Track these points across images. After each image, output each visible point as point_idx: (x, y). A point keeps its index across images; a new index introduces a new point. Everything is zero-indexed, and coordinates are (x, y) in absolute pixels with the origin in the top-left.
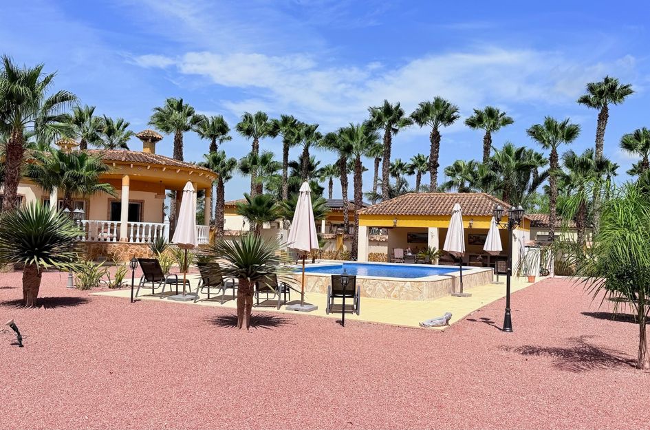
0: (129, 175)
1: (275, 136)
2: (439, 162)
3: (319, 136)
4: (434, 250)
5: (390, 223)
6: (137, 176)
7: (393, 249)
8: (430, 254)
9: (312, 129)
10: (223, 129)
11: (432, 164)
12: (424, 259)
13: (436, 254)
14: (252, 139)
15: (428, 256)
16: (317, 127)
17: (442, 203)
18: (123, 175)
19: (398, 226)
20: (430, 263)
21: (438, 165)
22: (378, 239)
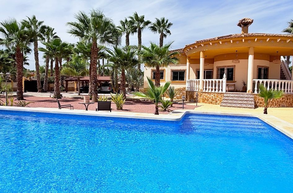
0: (203, 51)
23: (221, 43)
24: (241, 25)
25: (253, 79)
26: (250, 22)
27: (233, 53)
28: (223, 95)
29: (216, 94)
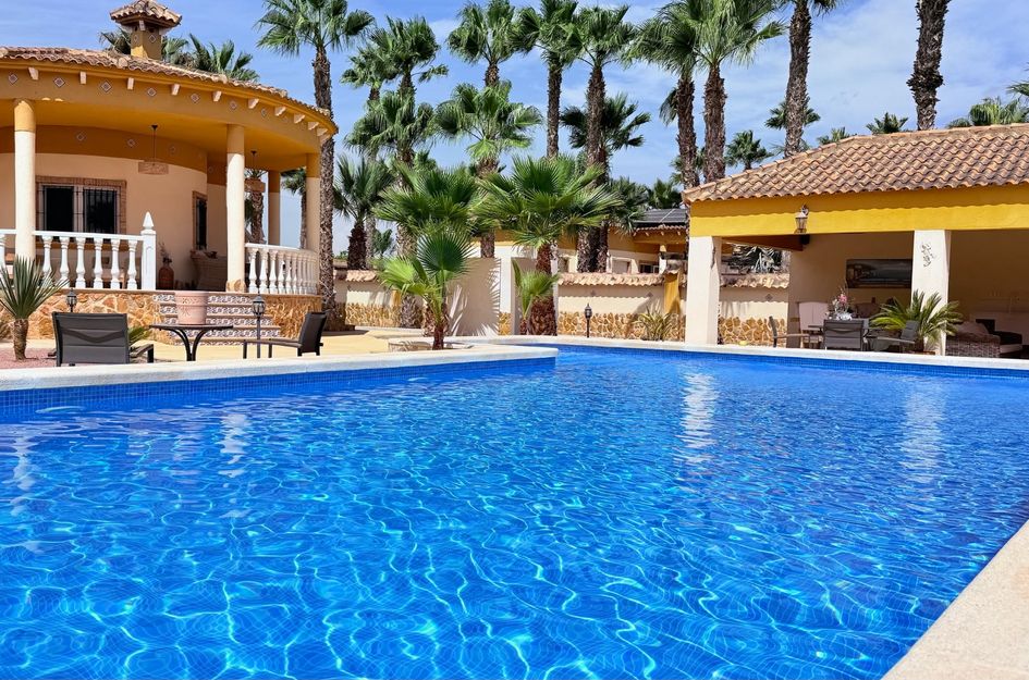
0: (33, 103)
1: (529, 49)
2: (941, 71)
3: (627, 35)
4: (933, 303)
5: (783, 224)
6: (53, 102)
7: (798, 303)
8: (920, 317)
9: (611, 18)
10: (423, 47)
11: (922, 79)
12: (898, 333)
13: (941, 315)
14: (483, 63)
15: (914, 324)
16: (623, 13)
17: (962, 155)
18: (13, 102)
19: (810, 230)
20: (919, 348)
21: (939, 81)
22: (768, 284)
23: (130, 86)
24: (141, 22)
25: (246, 242)
26: (171, 20)
27: (115, 131)
28: (149, 301)
29: (114, 296)
